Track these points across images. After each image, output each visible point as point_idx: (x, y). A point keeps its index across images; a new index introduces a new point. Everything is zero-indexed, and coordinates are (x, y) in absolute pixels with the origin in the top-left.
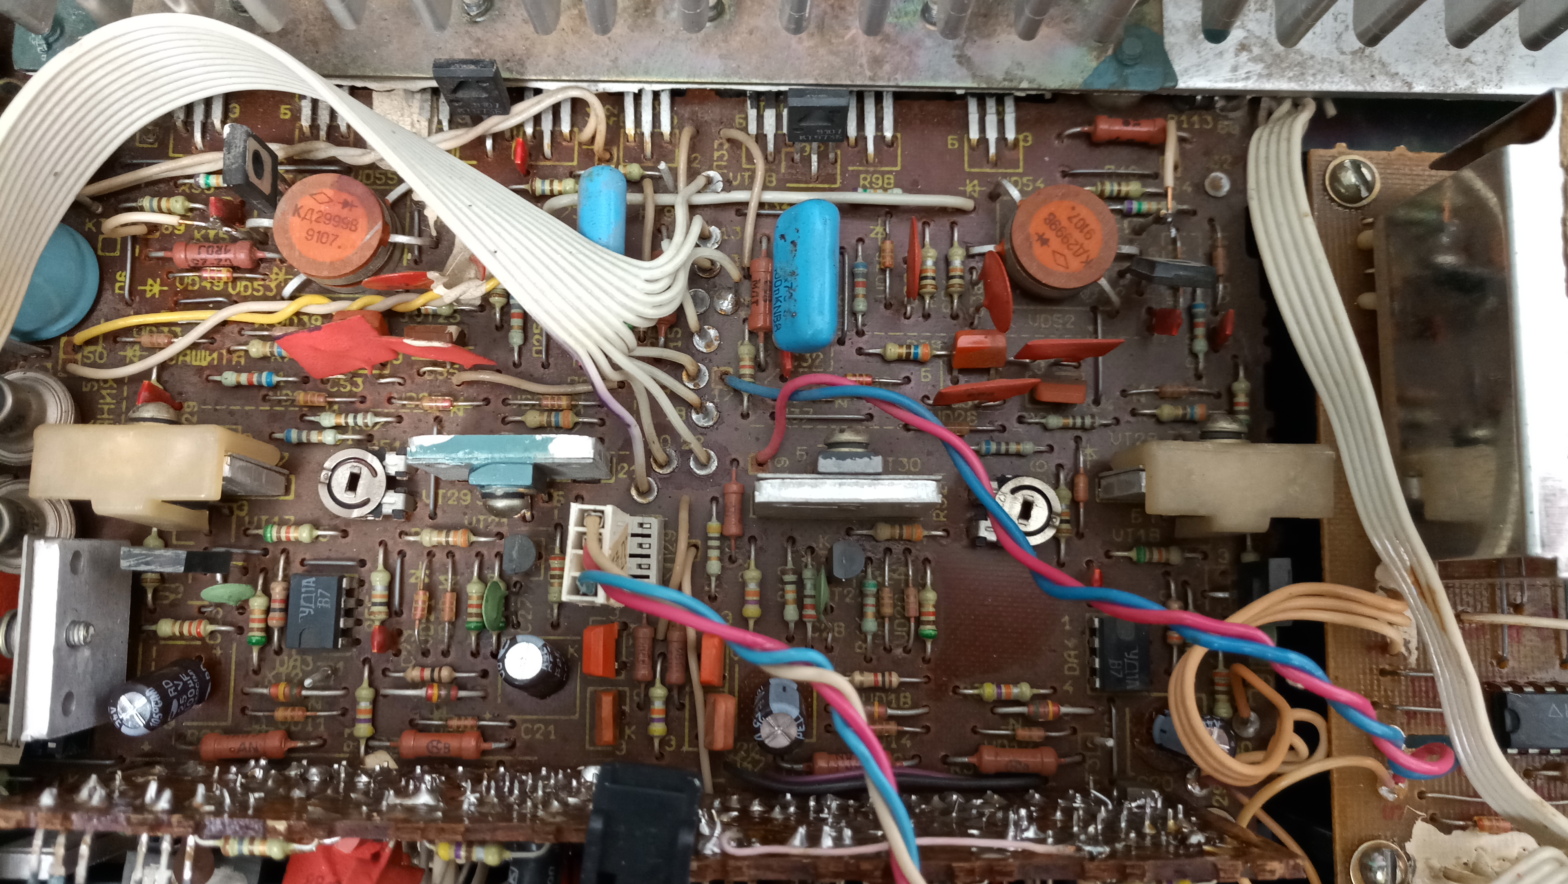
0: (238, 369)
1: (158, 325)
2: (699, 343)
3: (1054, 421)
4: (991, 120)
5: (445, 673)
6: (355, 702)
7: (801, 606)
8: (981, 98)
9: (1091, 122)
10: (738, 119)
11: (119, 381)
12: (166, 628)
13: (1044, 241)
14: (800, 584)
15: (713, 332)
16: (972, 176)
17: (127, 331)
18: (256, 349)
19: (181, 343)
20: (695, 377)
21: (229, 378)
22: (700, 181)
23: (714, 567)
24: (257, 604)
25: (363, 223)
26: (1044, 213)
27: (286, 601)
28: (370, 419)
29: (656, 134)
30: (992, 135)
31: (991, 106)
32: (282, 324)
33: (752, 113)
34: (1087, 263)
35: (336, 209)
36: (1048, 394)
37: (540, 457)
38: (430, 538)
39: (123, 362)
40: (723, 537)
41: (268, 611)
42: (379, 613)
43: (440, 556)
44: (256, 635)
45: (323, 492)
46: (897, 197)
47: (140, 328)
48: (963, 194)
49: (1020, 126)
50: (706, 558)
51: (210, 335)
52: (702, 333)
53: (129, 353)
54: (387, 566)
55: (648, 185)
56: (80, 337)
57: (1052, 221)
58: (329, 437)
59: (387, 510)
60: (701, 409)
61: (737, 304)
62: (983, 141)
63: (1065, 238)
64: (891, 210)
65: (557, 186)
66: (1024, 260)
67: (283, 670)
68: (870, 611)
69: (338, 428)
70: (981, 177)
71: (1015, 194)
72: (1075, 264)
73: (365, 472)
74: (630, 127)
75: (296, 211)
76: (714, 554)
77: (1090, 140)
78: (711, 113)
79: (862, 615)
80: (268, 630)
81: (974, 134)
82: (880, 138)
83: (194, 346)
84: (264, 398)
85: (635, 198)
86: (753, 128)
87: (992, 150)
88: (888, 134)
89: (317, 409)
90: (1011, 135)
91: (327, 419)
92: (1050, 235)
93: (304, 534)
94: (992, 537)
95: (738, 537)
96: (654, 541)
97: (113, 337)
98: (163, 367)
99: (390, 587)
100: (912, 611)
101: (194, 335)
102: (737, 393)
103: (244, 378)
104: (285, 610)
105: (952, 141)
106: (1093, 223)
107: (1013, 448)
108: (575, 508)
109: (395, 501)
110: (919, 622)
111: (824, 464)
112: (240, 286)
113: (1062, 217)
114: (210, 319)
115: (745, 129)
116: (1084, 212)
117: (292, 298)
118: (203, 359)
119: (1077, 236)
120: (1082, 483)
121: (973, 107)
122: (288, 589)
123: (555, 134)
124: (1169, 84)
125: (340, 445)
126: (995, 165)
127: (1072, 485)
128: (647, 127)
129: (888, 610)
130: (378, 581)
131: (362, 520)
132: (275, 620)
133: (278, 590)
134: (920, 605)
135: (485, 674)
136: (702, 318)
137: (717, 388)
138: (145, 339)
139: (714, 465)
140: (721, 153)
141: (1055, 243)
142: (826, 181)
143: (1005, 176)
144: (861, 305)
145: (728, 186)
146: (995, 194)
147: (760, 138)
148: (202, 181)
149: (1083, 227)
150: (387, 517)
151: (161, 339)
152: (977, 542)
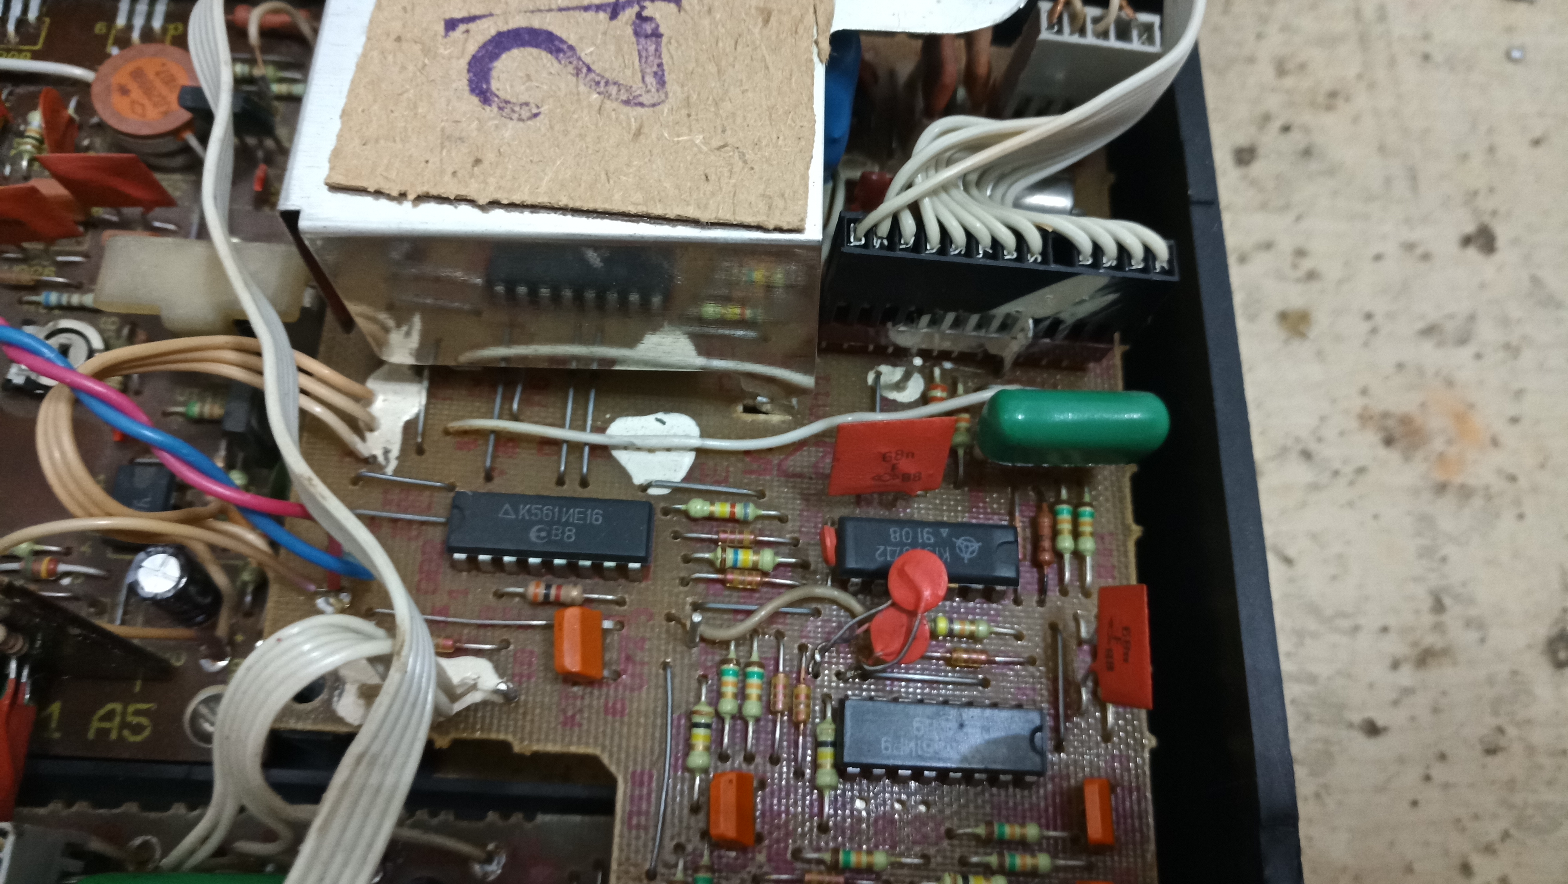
4: (141, 8)
13: (124, 91)
26: (131, 67)
62: (129, 27)
63: (148, 90)
72: (152, 113)
81: (121, 21)
82: (23, 20)
87: (135, 34)
88: (33, 17)
90: (157, 24)
92: (133, 87)
105: (98, 28)
106: (179, 77)
113: (151, 71)
116: (172, 68)
119: (161, 88)
141: (136, 93)
149: (170, 81)
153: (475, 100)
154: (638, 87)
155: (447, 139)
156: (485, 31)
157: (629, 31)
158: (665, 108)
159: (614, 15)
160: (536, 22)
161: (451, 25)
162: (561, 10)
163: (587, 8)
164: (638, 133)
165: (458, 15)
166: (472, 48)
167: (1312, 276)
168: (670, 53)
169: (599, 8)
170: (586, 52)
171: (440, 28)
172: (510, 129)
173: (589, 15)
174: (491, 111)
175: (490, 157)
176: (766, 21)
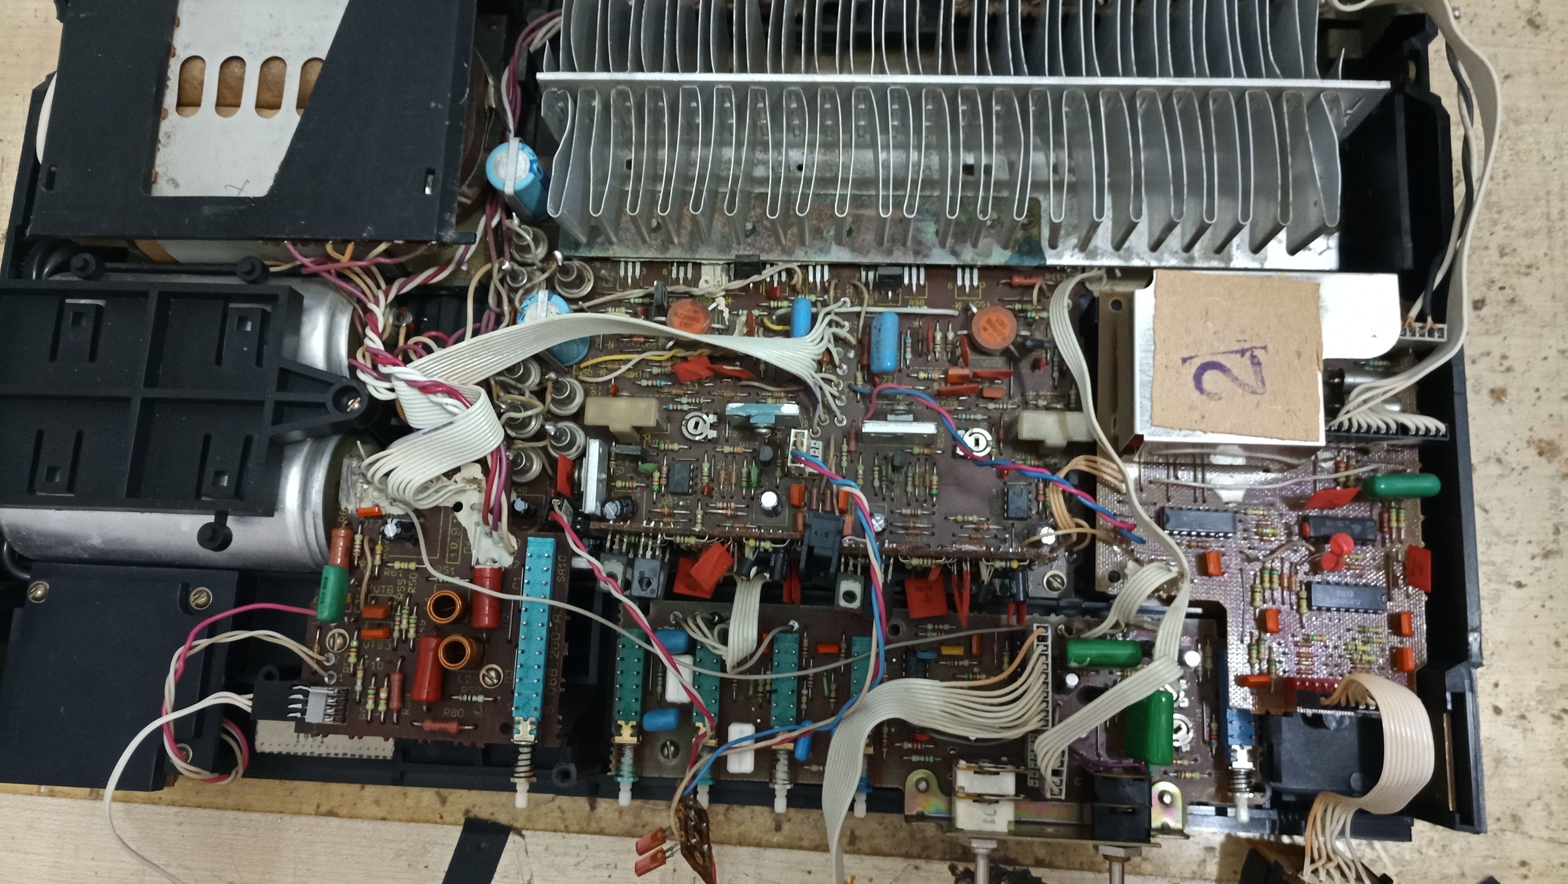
0: (647, 379)
1: (613, 361)
2: (839, 371)
3: (991, 406)
4: (967, 276)
5: (733, 505)
6: (695, 516)
7: (881, 481)
8: (963, 267)
9: (1011, 278)
10: (857, 275)
11: (597, 383)
12: (619, 484)
13: (985, 329)
14: (880, 471)
15: (845, 367)
16: (958, 301)
17: (601, 363)
18: (656, 371)
19: (624, 368)
20: (837, 385)
21: (644, 383)
22: (840, 303)
23: (844, 464)
24: (657, 475)
25: (702, 320)
26: (986, 318)
27: (668, 474)
28: (702, 401)
29: (822, 282)
30: (967, 283)
31: (967, 271)
32: (668, 360)
33: (864, 273)
34: (1004, 339)
35: (692, 314)
36: (986, 394)
37: (777, 413)
38: (727, 449)
39: (599, 376)
40: (849, 452)
41: (660, 478)
42: (706, 480)
43: (730, 457)
44: (656, 488)
45: (684, 429)
46: (925, 310)
47: (606, 362)
48: (954, 309)
49: (980, 279)
50: (841, 460)
51: (635, 365)
52: (840, 367)
53: (601, 372)
54: (709, 461)
55: (819, 305)
56: (583, 365)
57: (989, 321)
58: (686, 407)
59: (710, 437)
60: (839, 399)
61: (856, 354)
62: (964, 285)
63: (994, 329)
64: (922, 316)
65: (780, 304)
66: (977, 337)
67: (665, 503)
68: (910, 483)
69: (688, 403)
70: (962, 301)
71: (975, 310)
72: (999, 339)
73: (701, 422)
74: (811, 279)
75: (676, 314)
76: (844, 458)
77: (1010, 285)
78: (846, 272)
79: (906, 485)
80: (660, 485)
81: (960, 283)
82: (918, 284)
83: (629, 370)
84: (658, 392)
85: (814, 310)
86: (863, 279)
87: (967, 290)
88: (922, 282)
89: (680, 396)
90: (975, 283)
91: (684, 400)
92: (988, 327)
93: (676, 447)
94: (962, 453)
95: (855, 452)
96: (820, 450)
97: (596, 366)
98: (615, 378)
99: (710, 469)
100: (928, 484)
101: (630, 365)
102: (856, 392)
103: (650, 383)
104: (668, 478)
105: (950, 286)
106: (1007, 322)
107: (972, 417)
108: (793, 431)
109: (713, 434)
110: (931, 489)
111: (890, 417)
112: (647, 345)
113: (994, 319)
114: (636, 358)
115: (860, 280)
116: (1003, 318)
117: (670, 349)
118: (632, 375)
119: (999, 327)
120: (1001, 432)
121: (959, 271)
122: (669, 470)
123: (780, 281)
124: (1042, 263)
125: (690, 411)
126: (969, 296)
127: (997, 433)
128: (818, 280)
129: (917, 483)
130: (706, 467)
131: (699, 442)
132: (664, 481)
133: (665, 469)
134: (931, 481)
135: (748, 506)
136: (841, 361)
137: (847, 390)
138: (610, 366)
139: (845, 423)
140: (850, 290)
141: (990, 330)
142: (895, 302)
143: (973, 302)
144: (909, 356)
145: (852, 305)
146: (966, 309)
147: (867, 284)
148: (632, 301)
149: (1002, 324)
150: (710, 441)
151: (617, 366)
152: (955, 455)
153: (1198, 393)
154: (1255, 386)
155: (1192, 408)
156: (1197, 363)
157: (1249, 362)
158: (1266, 395)
159: (1243, 355)
160: (1215, 359)
161: (1184, 360)
162: (1224, 353)
163: (1232, 352)
164: (1258, 405)
165: (1186, 356)
166: (1193, 370)
167: (1509, 369)
168: (1266, 372)
169: (1237, 352)
170: (1235, 371)
171: (1180, 362)
172: (1212, 404)
173: (1233, 355)
174: (1204, 397)
175: (1207, 415)
176: (1299, 357)
